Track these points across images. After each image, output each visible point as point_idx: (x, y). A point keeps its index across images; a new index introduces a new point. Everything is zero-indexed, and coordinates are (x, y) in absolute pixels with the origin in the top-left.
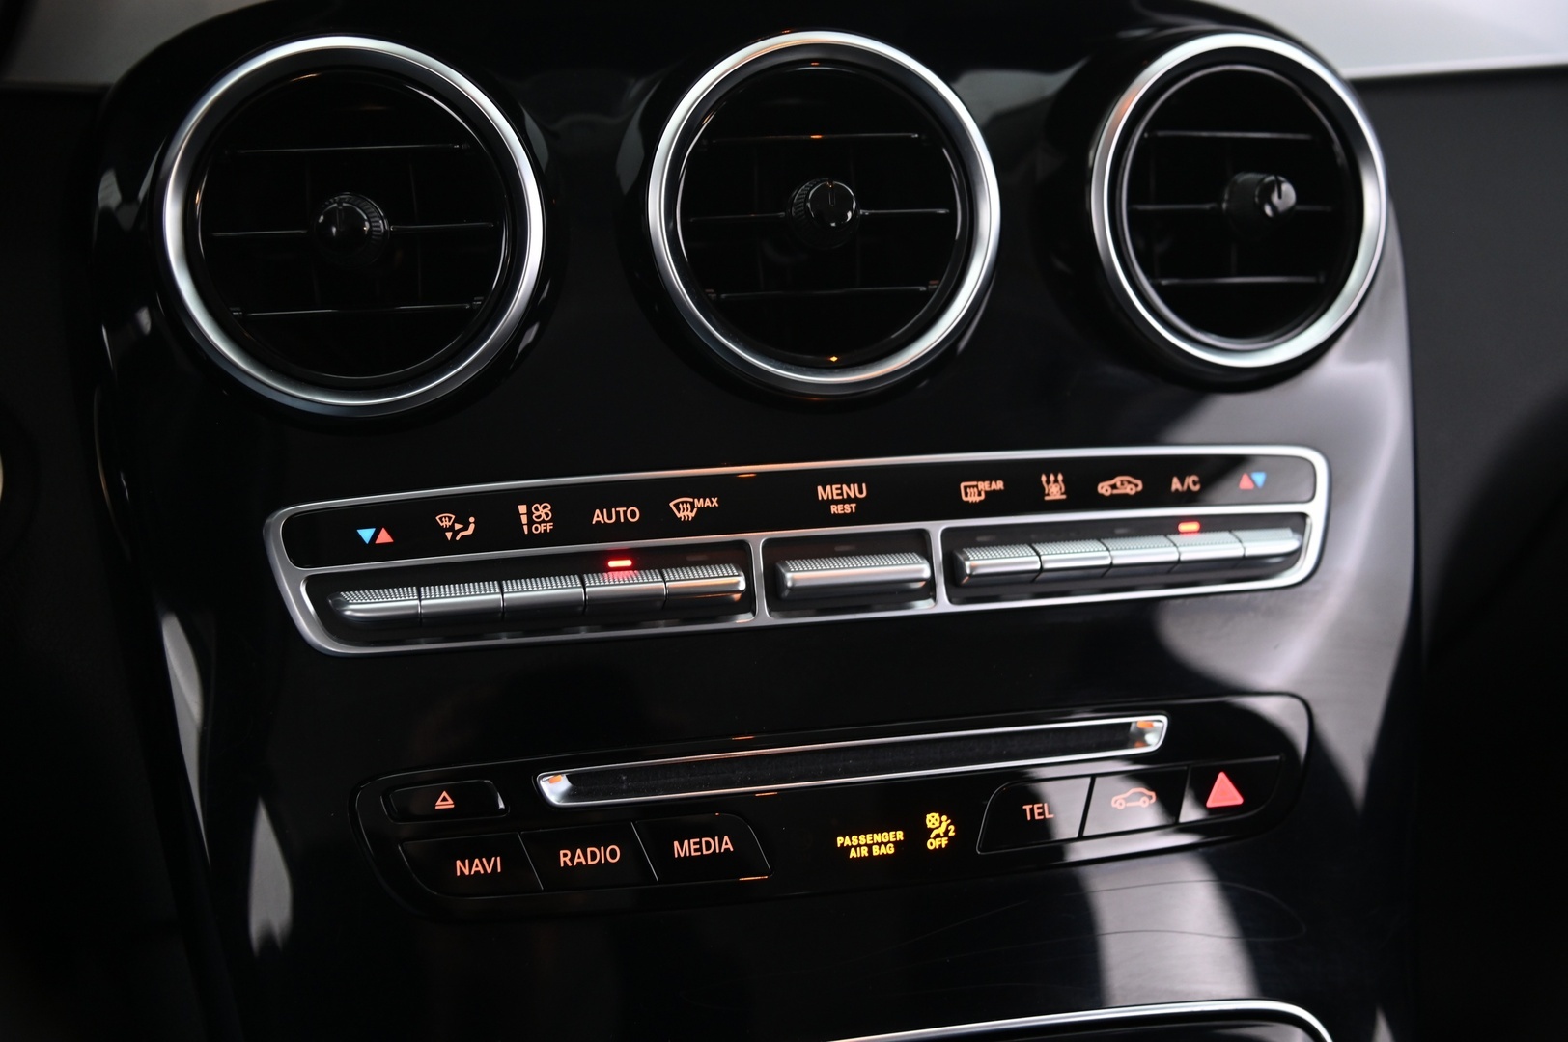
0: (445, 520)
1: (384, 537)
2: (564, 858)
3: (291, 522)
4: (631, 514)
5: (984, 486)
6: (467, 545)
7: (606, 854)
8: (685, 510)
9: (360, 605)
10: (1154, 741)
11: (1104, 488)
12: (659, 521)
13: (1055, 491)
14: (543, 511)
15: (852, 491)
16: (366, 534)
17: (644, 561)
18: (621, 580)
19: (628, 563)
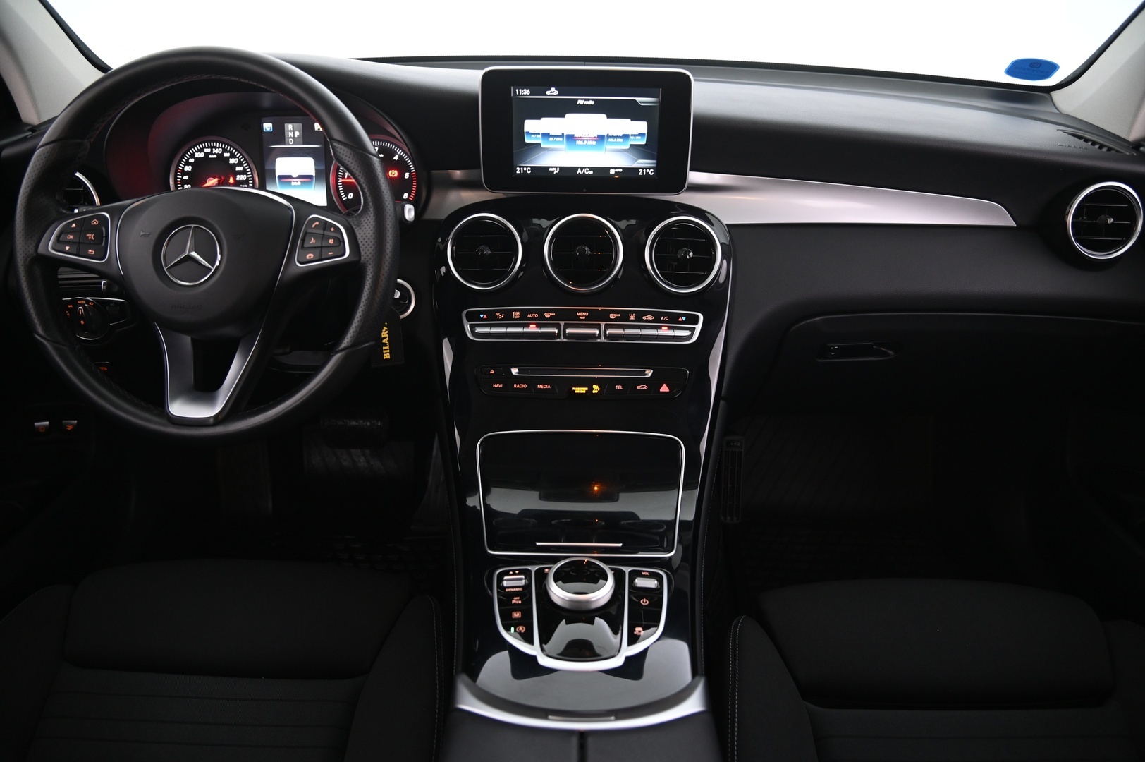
0: (498, 314)
1: (485, 317)
2: (515, 386)
3: (468, 312)
4: (536, 315)
5: (615, 315)
6: (501, 320)
7: (524, 386)
8: (547, 315)
9: (479, 330)
10: (650, 375)
11: (644, 318)
12: (542, 317)
13: (632, 317)
14: (518, 314)
15: (585, 314)
16: (482, 316)
17: (538, 326)
18: (533, 329)
19: (534, 326)
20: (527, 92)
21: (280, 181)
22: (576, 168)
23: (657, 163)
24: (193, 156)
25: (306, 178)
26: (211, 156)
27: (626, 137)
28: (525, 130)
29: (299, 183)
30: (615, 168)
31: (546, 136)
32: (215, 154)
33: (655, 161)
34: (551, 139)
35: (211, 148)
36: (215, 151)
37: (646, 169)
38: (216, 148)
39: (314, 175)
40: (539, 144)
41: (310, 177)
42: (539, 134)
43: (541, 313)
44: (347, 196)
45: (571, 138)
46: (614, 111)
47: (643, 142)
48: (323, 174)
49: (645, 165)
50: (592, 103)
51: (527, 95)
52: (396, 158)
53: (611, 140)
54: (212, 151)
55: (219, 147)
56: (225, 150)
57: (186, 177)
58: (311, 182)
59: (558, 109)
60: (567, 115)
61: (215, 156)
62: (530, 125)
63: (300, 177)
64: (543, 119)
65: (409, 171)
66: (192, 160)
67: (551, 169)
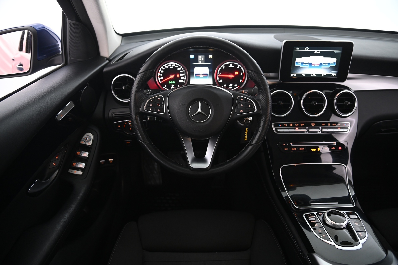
0: (285, 125)
1: (280, 126)
2: (292, 149)
3: (274, 124)
4: (298, 125)
5: (324, 124)
6: (286, 126)
7: (295, 149)
8: (302, 125)
9: (279, 130)
10: (335, 144)
11: (333, 125)
12: (300, 126)
13: (329, 125)
14: (292, 124)
15: (314, 124)
16: (279, 125)
17: (299, 128)
18: (297, 130)
19: (297, 128)
20: (298, 48)
21: (196, 76)
22: (311, 74)
23: (338, 72)
24: (164, 67)
25: (205, 75)
26: (171, 67)
27: (329, 64)
28: (296, 62)
29: (203, 77)
30: (324, 74)
31: (303, 63)
33: (337, 72)
34: (304, 64)
35: (171, 64)
36: (172, 65)
37: (334, 74)
38: (173, 64)
39: (208, 73)
40: (300, 66)
41: (207, 74)
42: (300, 63)
43: (300, 124)
44: (220, 81)
45: (311, 64)
46: (326, 55)
47: (334, 65)
48: (212, 73)
49: (334, 73)
50: (319, 52)
51: (298, 50)
52: (238, 68)
53: (324, 65)
54: (171, 65)
55: (174, 64)
56: (176, 65)
57: (161, 75)
58: (207, 76)
59: (307, 54)
60: (311, 56)
62: (298, 60)
63: (203, 74)
64: (302, 58)
65: (243, 72)
66: (164, 69)
67: (302, 75)
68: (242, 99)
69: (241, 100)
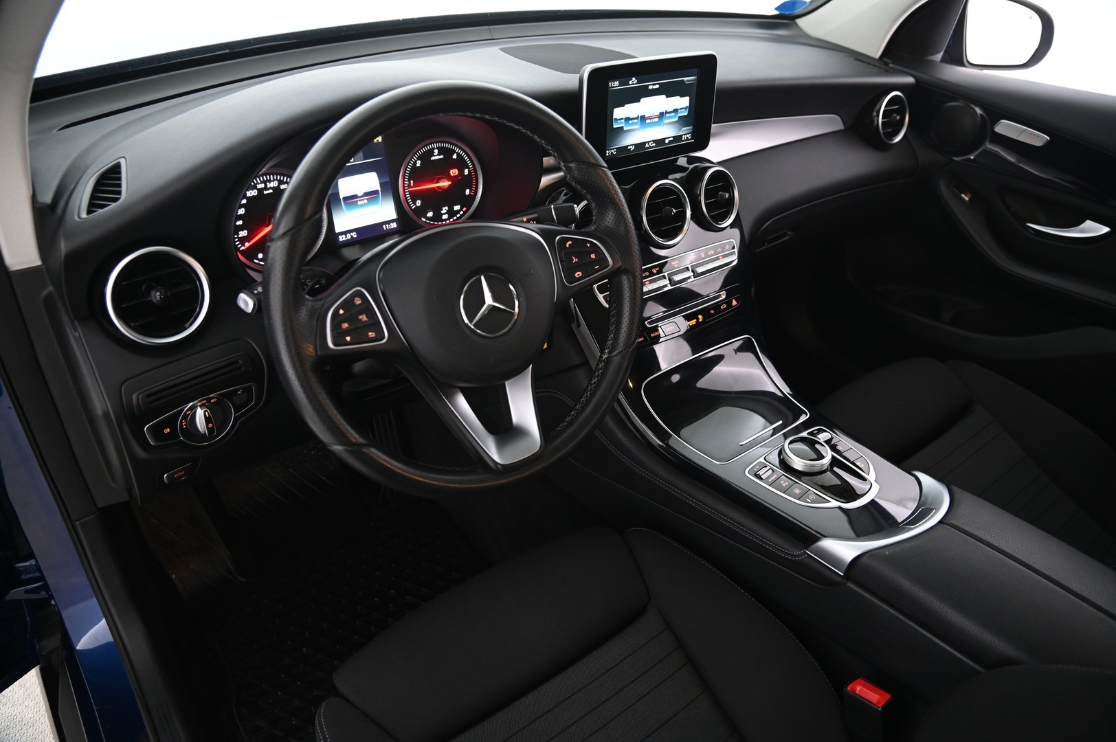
3: (598, 288)
4: (647, 273)
5: (694, 257)
7: (658, 333)
8: (655, 271)
10: (724, 297)
11: (709, 253)
12: (653, 274)
13: (703, 255)
15: (676, 262)
17: (651, 281)
18: (649, 286)
20: (617, 83)
21: (345, 204)
22: (645, 143)
23: (693, 129)
24: (245, 196)
25: (371, 195)
26: (265, 192)
27: (676, 111)
28: (614, 118)
29: (366, 201)
30: (668, 138)
31: (627, 119)
32: (271, 188)
33: (692, 127)
34: (630, 122)
35: (265, 182)
36: (269, 185)
37: (686, 134)
38: (270, 181)
39: (379, 188)
40: (623, 127)
41: (376, 192)
42: (622, 119)
43: (649, 270)
44: (415, 204)
45: (643, 118)
46: (669, 91)
47: (686, 114)
48: (389, 187)
49: (686, 132)
50: (657, 86)
51: (617, 87)
52: (455, 156)
53: (667, 115)
54: (266, 185)
55: (274, 180)
56: (281, 182)
57: (239, 223)
58: (378, 197)
59: (635, 96)
60: (642, 100)
61: (271, 191)
62: (619, 113)
63: (366, 194)
64: (626, 106)
65: (468, 167)
66: (244, 201)
67: (629, 148)
68: (570, 242)
69: (567, 246)
